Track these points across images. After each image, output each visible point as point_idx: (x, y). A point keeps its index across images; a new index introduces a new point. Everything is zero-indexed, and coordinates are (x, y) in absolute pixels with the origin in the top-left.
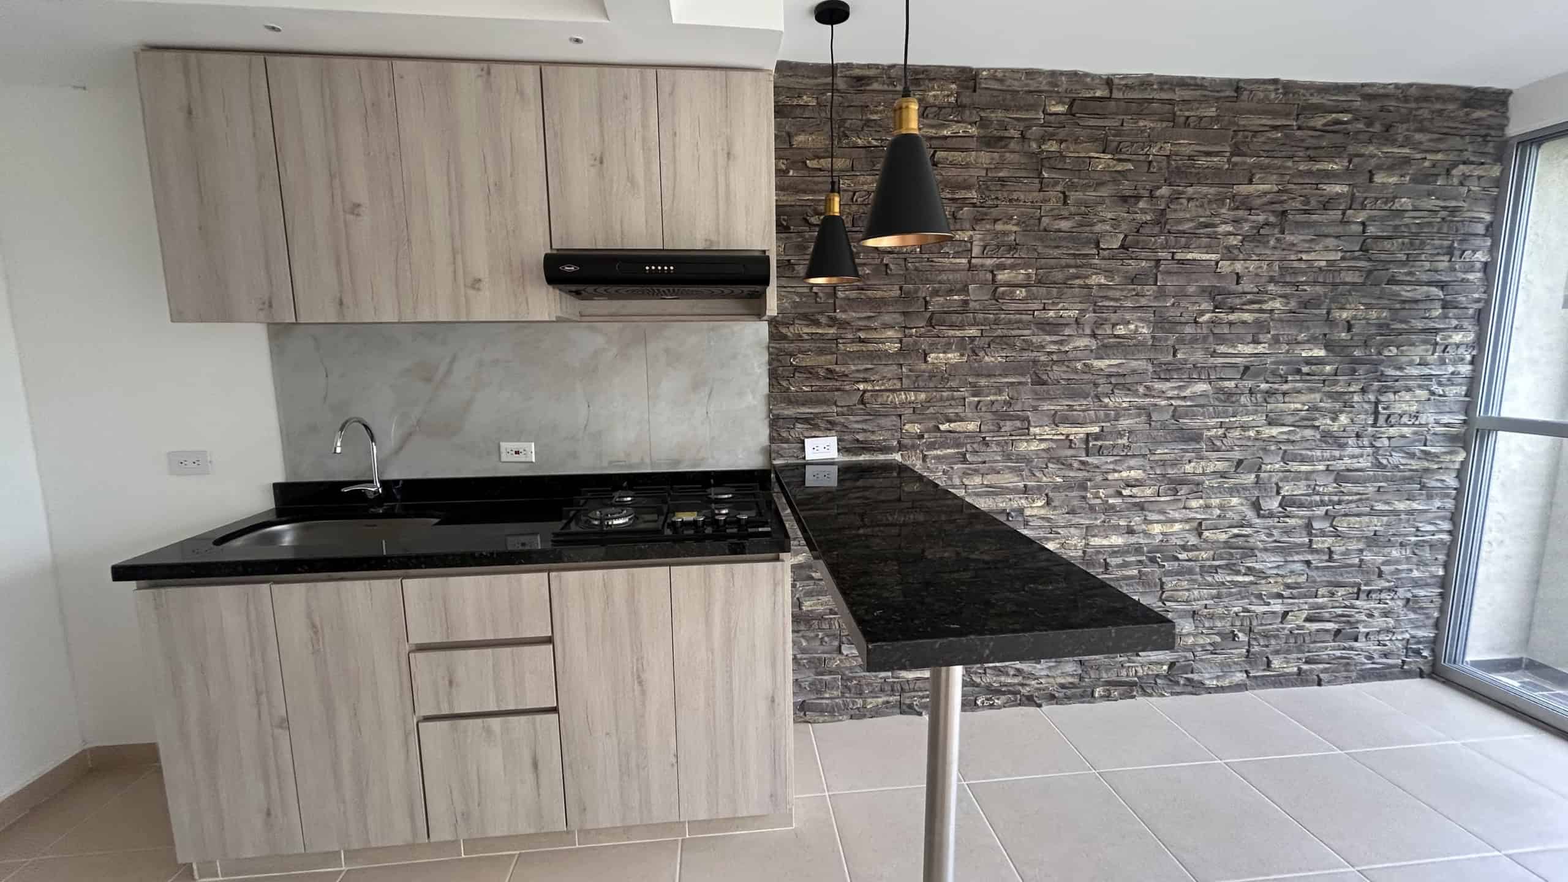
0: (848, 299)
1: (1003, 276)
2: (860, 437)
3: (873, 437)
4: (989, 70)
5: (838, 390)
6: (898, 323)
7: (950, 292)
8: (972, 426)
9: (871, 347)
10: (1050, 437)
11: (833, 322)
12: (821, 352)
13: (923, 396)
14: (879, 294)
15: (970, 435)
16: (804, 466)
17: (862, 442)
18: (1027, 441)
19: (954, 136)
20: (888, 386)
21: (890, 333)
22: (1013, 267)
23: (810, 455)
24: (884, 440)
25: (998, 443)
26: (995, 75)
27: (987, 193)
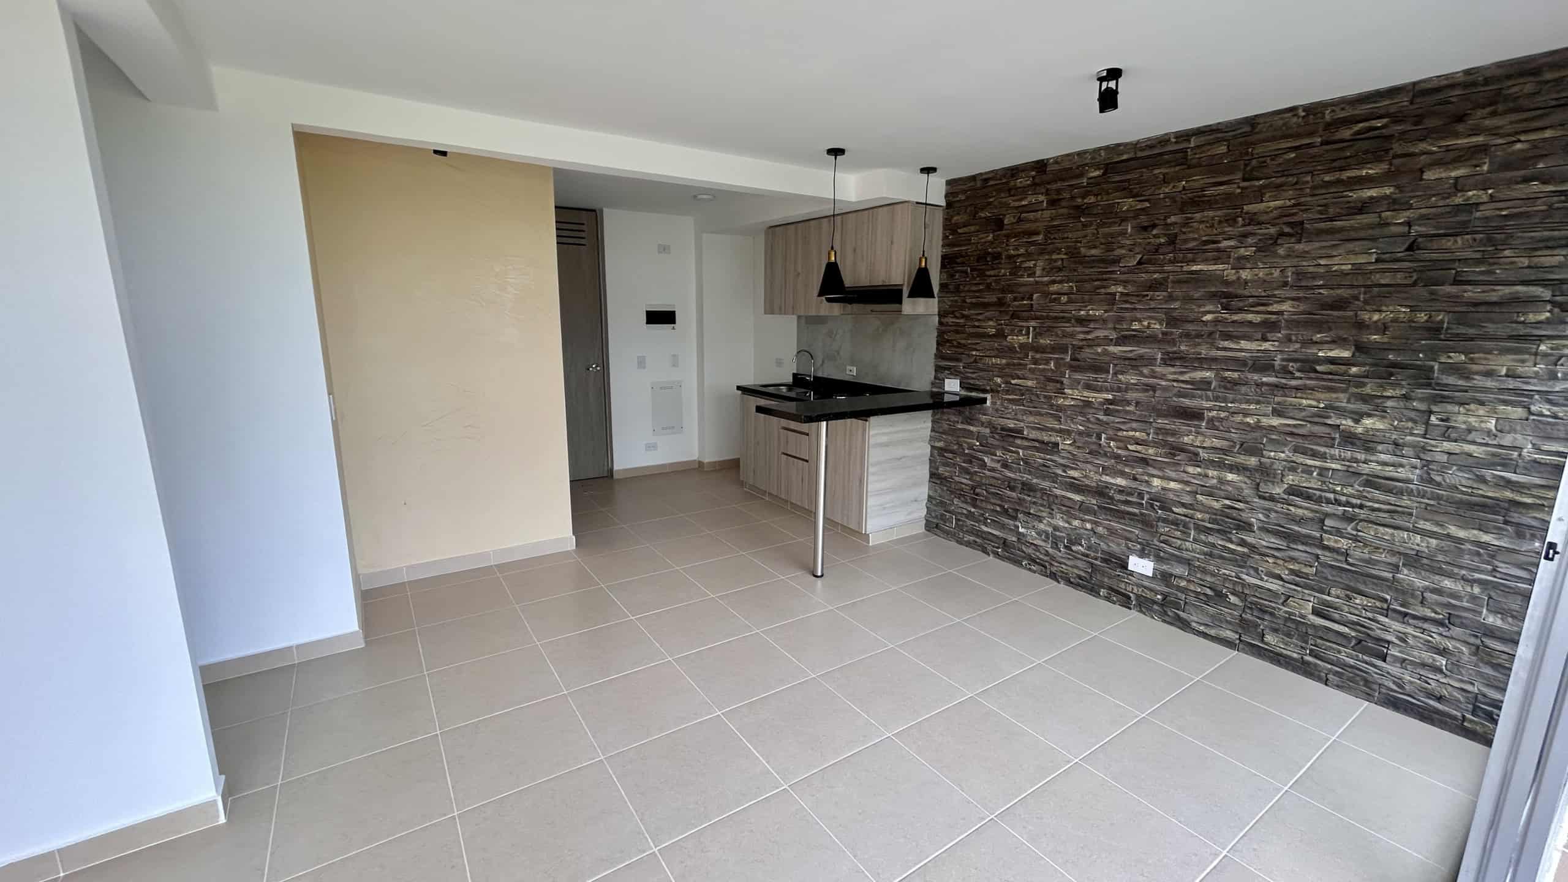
0: (971, 303)
1: (1054, 288)
2: (972, 382)
3: (978, 383)
4: (1054, 158)
5: (963, 354)
6: (995, 317)
7: (1023, 299)
8: (1030, 383)
9: (981, 330)
10: (1079, 398)
11: (963, 316)
12: (957, 332)
13: (1004, 361)
14: (986, 300)
15: (1029, 390)
16: (944, 393)
17: (973, 385)
18: (1063, 398)
19: (1031, 204)
20: (988, 353)
21: (991, 323)
22: (1061, 282)
23: (947, 389)
24: (984, 385)
25: (1045, 397)
26: (1057, 160)
27: (1049, 235)
